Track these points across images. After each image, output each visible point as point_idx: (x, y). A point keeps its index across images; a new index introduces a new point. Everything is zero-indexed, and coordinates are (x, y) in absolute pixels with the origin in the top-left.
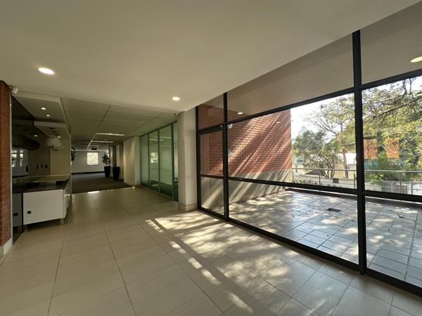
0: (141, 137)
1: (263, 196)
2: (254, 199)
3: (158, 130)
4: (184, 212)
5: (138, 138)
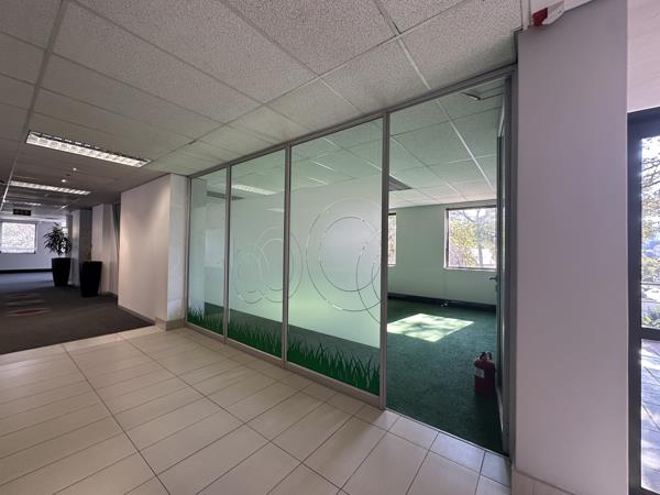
0: (189, 178)
5: (183, 180)
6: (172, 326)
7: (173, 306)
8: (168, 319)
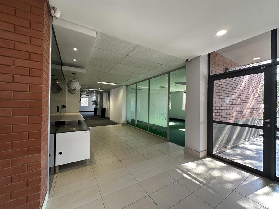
4: (198, 158)
5: (125, 87)
6: (123, 124)
7: (124, 120)
8: (122, 123)
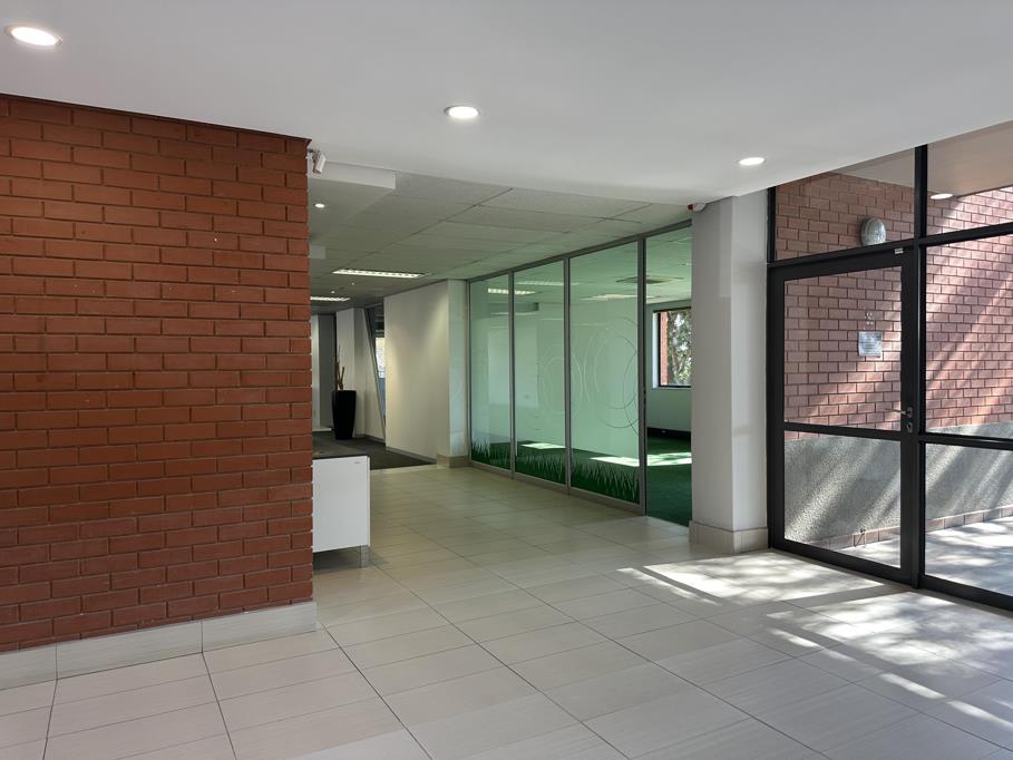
0: (468, 282)
1: (986, 519)
2: (955, 526)
3: (566, 258)
4: (729, 551)
5: (461, 285)
6: (457, 463)
7: (456, 441)
8: (451, 455)
